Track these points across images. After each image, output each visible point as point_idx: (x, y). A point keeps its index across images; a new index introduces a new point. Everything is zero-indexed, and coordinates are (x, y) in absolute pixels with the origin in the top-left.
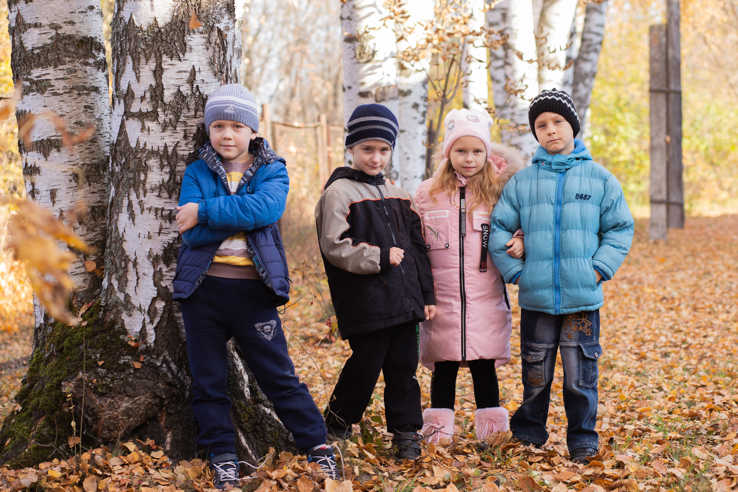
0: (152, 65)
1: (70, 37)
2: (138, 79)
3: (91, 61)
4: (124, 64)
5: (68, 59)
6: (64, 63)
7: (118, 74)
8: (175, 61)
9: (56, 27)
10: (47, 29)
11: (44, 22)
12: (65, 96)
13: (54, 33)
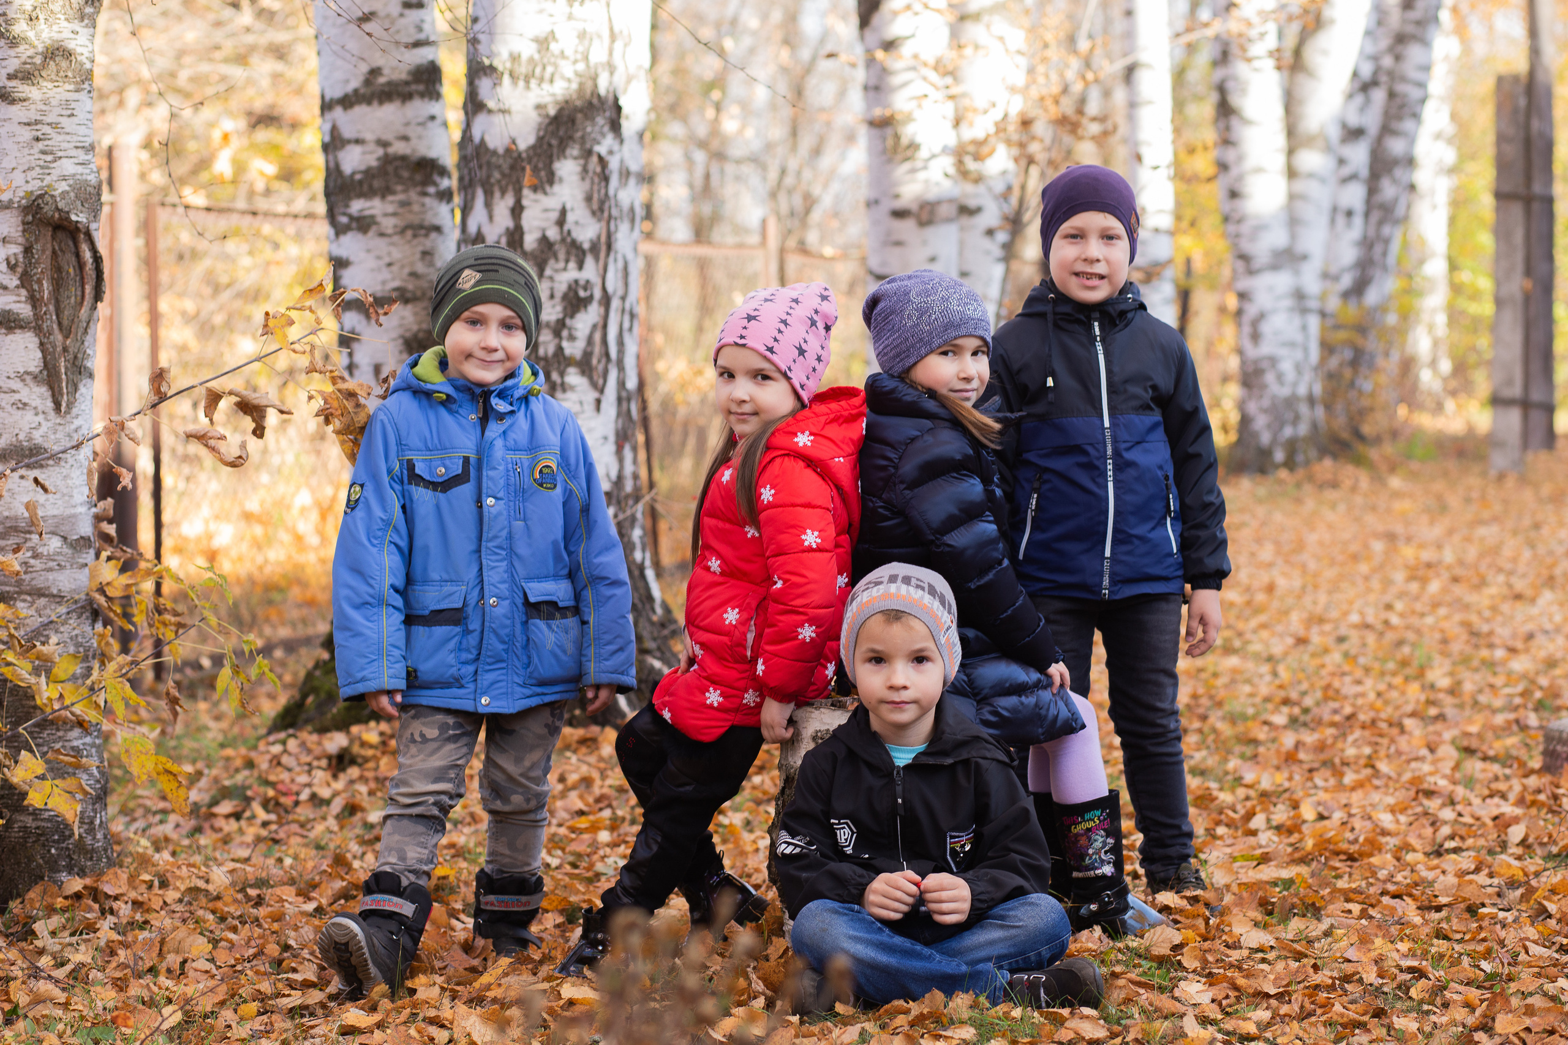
0: (510, 200)
1: (403, 158)
2: (491, 218)
3: (431, 190)
4: (473, 198)
5: (399, 188)
6: (393, 193)
7: (466, 210)
8: (540, 196)
9: (384, 144)
10: (372, 147)
11: (369, 136)
12: (396, 239)
13: (380, 152)
